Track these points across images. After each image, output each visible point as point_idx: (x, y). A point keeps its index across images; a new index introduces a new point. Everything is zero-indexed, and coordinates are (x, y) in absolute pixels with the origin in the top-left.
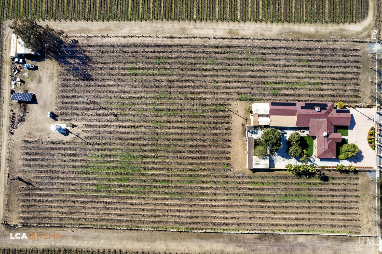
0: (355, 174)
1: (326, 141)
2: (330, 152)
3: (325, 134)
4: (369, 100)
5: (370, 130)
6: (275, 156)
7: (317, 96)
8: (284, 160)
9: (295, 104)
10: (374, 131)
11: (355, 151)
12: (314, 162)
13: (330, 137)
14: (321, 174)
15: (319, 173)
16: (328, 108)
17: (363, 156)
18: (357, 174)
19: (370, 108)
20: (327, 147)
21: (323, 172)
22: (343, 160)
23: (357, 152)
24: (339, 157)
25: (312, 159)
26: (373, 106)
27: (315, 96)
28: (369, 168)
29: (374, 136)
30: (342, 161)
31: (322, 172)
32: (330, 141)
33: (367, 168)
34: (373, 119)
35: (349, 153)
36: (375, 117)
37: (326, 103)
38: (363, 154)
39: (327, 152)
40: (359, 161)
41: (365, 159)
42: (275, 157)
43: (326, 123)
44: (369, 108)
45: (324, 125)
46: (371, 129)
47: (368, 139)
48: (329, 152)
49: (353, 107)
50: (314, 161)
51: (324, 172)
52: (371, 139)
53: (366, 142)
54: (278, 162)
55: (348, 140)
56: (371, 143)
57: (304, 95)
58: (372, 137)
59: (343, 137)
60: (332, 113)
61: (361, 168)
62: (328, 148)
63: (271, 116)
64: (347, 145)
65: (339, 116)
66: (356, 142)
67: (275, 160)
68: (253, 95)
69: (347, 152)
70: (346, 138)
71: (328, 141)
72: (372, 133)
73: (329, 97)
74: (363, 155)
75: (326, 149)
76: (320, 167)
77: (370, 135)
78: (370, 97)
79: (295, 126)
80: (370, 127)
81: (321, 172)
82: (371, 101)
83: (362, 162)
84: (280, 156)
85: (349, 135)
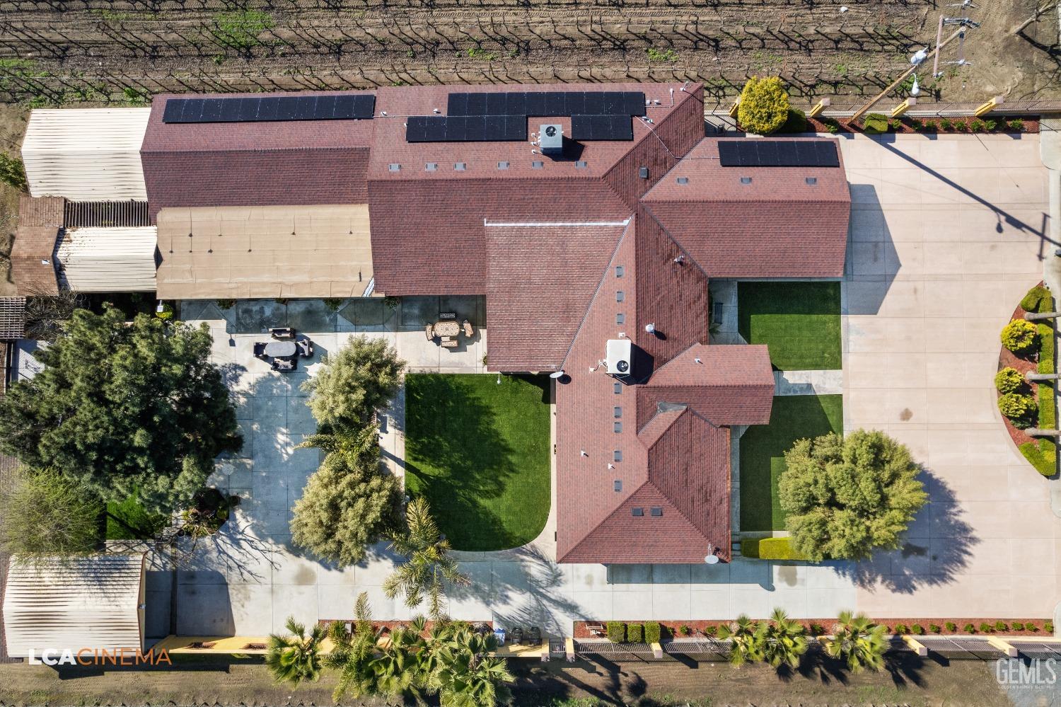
0: (898, 681)
1: (630, 412)
2: (671, 513)
3: (618, 351)
4: (1002, 70)
5: (1017, 315)
6: (236, 543)
7: (574, 49)
8: (304, 578)
9: (363, 108)
10: (1051, 324)
11: (883, 502)
12: (557, 592)
13: (661, 377)
14: (616, 687)
15: (598, 679)
16: (643, 126)
17: (964, 529)
18: (917, 680)
19: (1016, 132)
20: (635, 473)
21: (630, 671)
22: (800, 570)
23: (906, 510)
24: (764, 547)
25: (535, 569)
26: (1035, 117)
27: (560, 50)
28: (1022, 627)
29: (1047, 363)
30: (791, 580)
31: (625, 667)
32: (664, 419)
33: (1003, 627)
34: (1036, 223)
35: (840, 517)
36: (1053, 211)
37: (631, 87)
38: (968, 512)
39: (639, 513)
40: (937, 575)
41: (978, 557)
42: (232, 551)
43: (625, 251)
44: (1004, 138)
45: (611, 272)
46: (1024, 308)
47: (1002, 392)
48: (659, 513)
49: (871, 132)
50: (556, 579)
51: (645, 671)
52: (1024, 389)
53: (989, 413)
54: (258, 592)
55: (837, 400)
56: (1030, 417)
57: (470, 48)
58: (1031, 375)
59: (794, 377)
60: (685, 167)
61: (954, 629)
62: (645, 477)
63: (167, 216)
64: (824, 446)
65: (747, 192)
66: (906, 415)
67: (233, 578)
68: (62, 59)
69: (818, 514)
70: (821, 382)
71: (643, 416)
72: (1037, 339)
73: (682, 56)
74: (962, 518)
75: (628, 490)
76: (603, 628)
77: (1020, 354)
78: (1009, 43)
79: (367, 289)
80: (1020, 293)
81: (613, 668)
82: (1019, 75)
83: (961, 576)
84: (269, 544)
85: (848, 359)
